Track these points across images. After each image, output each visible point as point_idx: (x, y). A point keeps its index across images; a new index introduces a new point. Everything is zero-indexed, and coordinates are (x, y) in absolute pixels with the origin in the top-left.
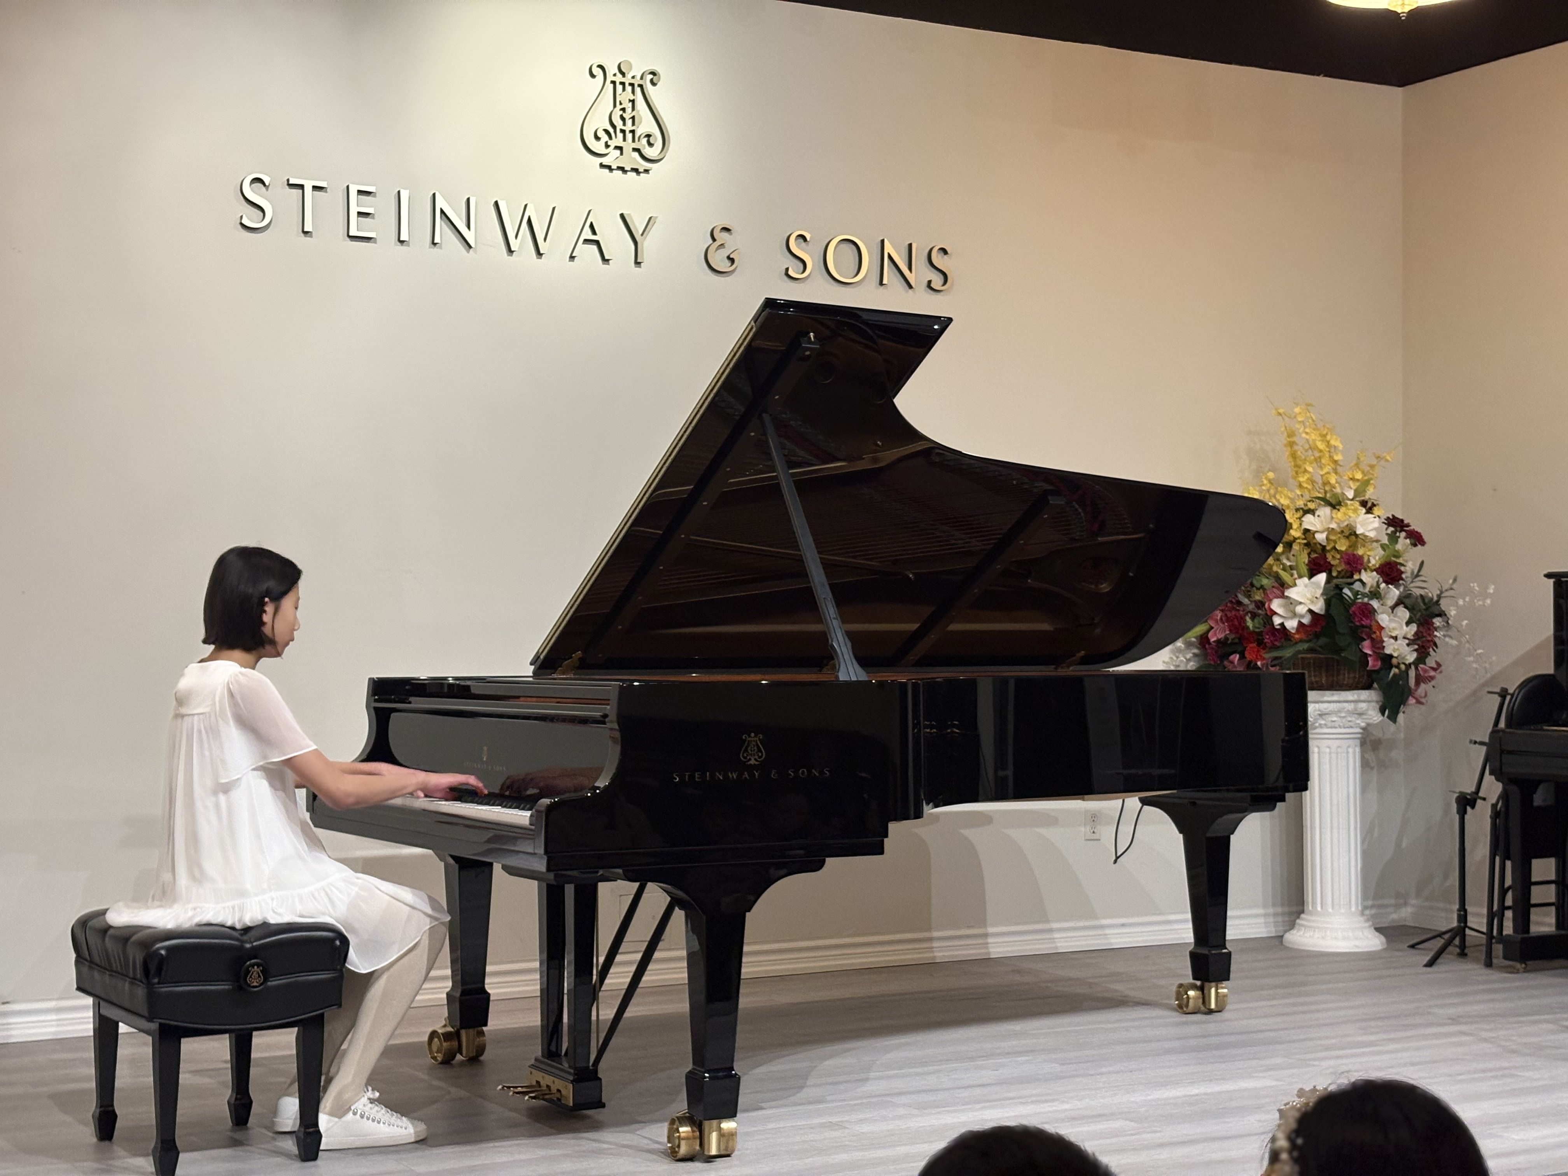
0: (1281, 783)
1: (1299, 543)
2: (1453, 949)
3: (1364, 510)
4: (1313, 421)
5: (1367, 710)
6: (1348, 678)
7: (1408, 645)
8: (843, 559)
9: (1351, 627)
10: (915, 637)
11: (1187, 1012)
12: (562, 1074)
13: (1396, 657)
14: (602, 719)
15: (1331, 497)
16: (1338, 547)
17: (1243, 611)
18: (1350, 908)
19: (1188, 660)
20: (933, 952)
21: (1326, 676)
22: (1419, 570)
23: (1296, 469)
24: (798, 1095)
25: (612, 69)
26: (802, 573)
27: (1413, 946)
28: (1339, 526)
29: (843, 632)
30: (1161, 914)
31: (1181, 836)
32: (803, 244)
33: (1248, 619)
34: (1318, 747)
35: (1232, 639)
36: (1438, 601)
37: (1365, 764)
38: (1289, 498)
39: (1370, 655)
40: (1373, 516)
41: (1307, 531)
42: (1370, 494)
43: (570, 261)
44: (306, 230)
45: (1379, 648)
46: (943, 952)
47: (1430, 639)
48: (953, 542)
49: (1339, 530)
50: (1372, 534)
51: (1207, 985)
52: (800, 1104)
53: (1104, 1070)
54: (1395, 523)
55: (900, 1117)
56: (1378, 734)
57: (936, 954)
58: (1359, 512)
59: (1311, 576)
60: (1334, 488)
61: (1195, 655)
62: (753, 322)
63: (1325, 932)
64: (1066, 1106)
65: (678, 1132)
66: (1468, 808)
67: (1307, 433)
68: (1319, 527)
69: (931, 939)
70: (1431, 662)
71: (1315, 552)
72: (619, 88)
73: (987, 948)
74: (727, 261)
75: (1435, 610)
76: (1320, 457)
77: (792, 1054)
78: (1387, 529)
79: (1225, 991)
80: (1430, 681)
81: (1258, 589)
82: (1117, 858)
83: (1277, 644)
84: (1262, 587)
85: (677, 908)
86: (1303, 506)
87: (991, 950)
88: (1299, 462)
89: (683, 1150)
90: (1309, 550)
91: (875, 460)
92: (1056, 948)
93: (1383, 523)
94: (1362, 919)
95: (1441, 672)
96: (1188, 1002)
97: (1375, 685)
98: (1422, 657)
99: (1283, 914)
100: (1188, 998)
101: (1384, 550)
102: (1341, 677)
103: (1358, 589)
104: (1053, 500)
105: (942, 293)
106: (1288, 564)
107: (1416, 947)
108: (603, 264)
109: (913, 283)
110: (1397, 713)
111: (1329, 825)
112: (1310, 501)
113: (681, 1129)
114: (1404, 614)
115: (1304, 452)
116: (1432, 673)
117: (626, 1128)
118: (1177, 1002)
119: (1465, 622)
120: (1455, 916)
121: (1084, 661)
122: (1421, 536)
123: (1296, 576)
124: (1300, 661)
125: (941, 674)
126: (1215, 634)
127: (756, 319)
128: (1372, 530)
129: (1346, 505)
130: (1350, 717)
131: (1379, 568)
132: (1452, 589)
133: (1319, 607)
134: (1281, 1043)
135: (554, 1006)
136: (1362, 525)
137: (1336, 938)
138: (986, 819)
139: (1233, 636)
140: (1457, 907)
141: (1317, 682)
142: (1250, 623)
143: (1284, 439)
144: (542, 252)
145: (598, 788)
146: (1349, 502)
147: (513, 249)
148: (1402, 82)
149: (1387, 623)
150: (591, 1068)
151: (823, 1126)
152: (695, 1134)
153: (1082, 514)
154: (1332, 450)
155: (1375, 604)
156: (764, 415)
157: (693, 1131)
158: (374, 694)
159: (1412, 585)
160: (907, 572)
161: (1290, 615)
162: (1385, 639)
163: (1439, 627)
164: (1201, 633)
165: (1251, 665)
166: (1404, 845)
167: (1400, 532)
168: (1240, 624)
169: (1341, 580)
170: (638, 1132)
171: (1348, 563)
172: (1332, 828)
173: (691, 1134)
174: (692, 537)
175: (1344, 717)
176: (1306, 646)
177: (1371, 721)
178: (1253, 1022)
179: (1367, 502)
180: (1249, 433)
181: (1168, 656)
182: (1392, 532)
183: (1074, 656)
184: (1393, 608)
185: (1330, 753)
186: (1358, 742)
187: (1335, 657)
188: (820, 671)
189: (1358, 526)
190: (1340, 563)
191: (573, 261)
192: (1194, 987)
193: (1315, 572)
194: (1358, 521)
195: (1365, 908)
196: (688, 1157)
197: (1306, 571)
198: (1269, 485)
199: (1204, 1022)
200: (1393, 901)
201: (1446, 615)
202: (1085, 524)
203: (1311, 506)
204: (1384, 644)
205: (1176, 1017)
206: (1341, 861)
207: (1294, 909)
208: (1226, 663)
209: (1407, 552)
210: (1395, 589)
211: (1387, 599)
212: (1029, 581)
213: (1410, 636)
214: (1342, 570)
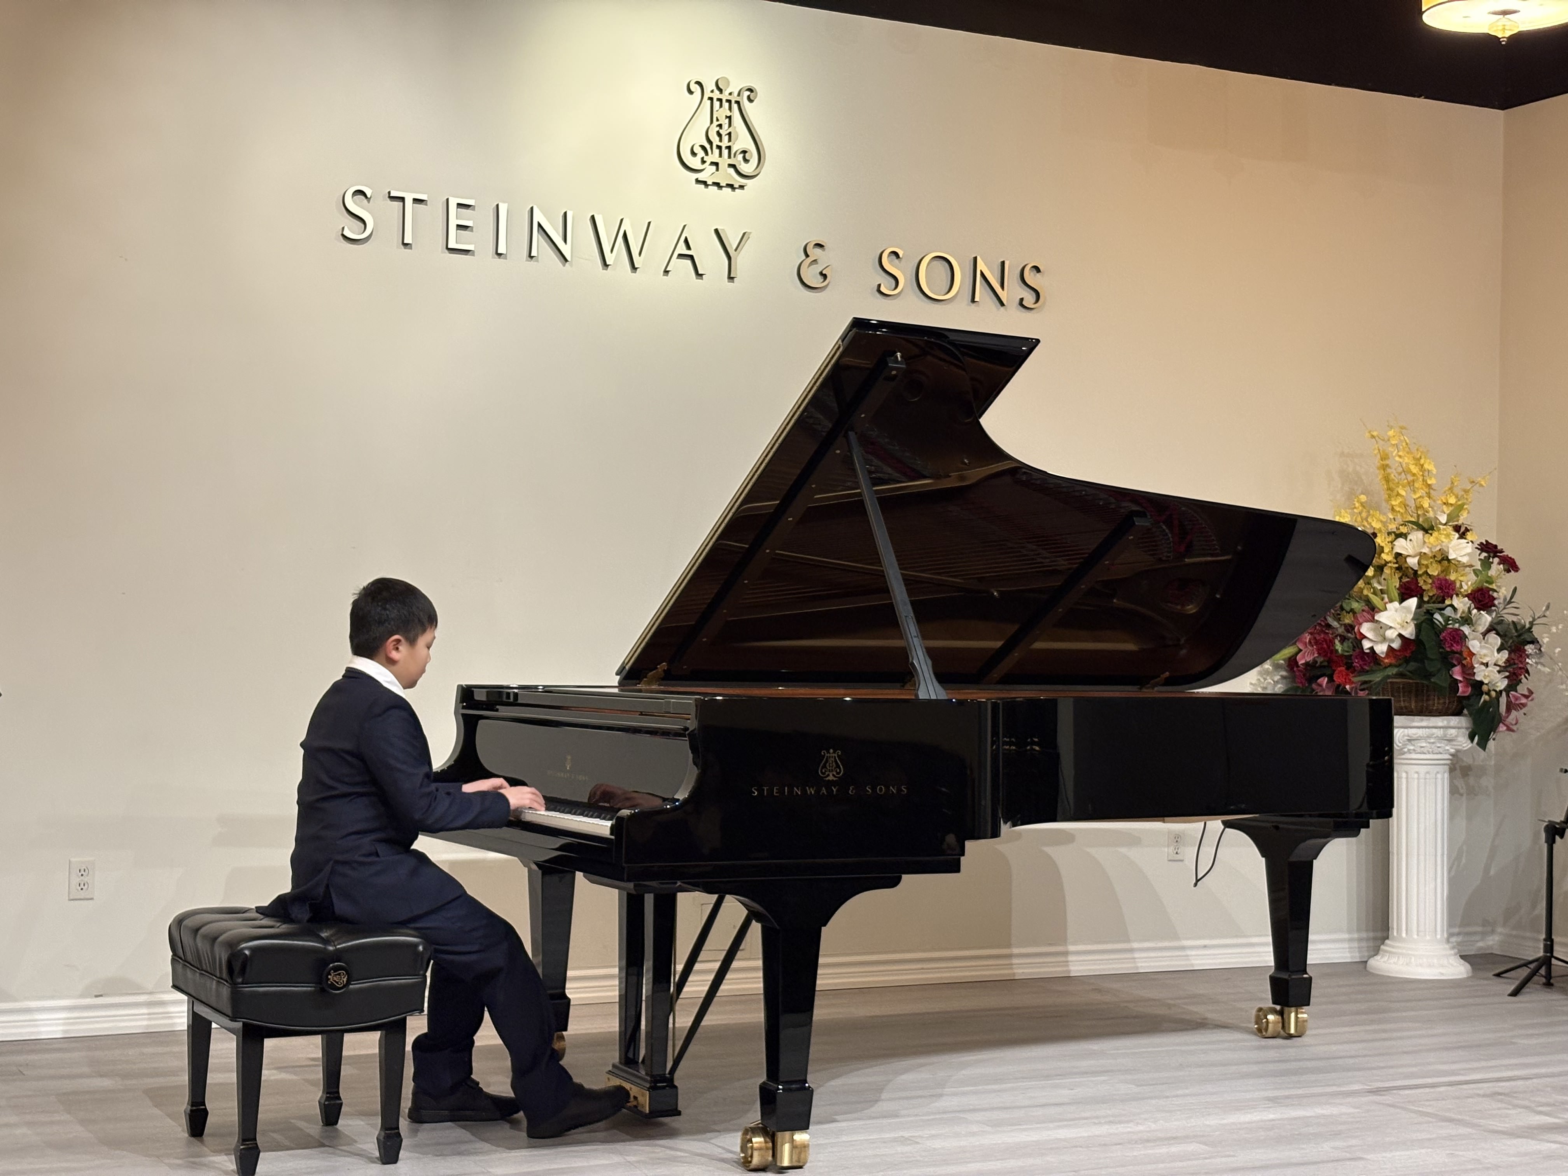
0: (1365, 809)
1: (1391, 567)
2: (1539, 979)
3: (1457, 535)
4: (1407, 444)
5: (1456, 736)
6: (1438, 703)
7: (1499, 672)
8: (929, 576)
9: (1441, 653)
10: (999, 655)
11: (1267, 1036)
12: (639, 1081)
13: (1486, 684)
14: (682, 732)
15: (1423, 522)
16: (1428, 571)
17: (1332, 634)
18: (1436, 935)
19: (1276, 683)
20: (1011, 968)
21: (1416, 702)
22: (1512, 598)
23: (1389, 492)
24: (873, 1109)
25: (709, 86)
26: (885, 590)
27: (1498, 975)
28: (1432, 552)
29: (924, 650)
30: (1245, 936)
31: (1264, 859)
32: (896, 261)
33: (1337, 642)
34: (1407, 773)
35: (1321, 663)
36: (1530, 628)
37: (1454, 791)
38: (1381, 521)
39: (1461, 681)
40: (1466, 541)
41: (1398, 555)
42: (1464, 519)
43: (664, 275)
44: (405, 242)
45: (1469, 674)
46: (1023, 969)
47: (1521, 666)
48: (1039, 560)
49: (1430, 555)
50: (1465, 560)
51: (1286, 1009)
52: (874, 1118)
53: (1180, 1092)
54: (1489, 549)
55: (973, 1134)
56: (1468, 760)
57: (1016, 971)
58: (1452, 537)
59: (1402, 600)
60: (1427, 512)
61: (1283, 677)
62: (840, 341)
63: (1411, 958)
64: (1141, 1128)
65: (751, 1142)
66: (1557, 838)
67: (1400, 457)
68: (1411, 552)
69: (1010, 956)
70: (1522, 689)
71: (1407, 576)
72: (717, 104)
73: (1068, 966)
74: (819, 277)
75: (1526, 636)
76: (1413, 481)
77: (867, 1068)
78: (1479, 555)
79: (1305, 1016)
80: (1521, 709)
81: (1349, 613)
82: (1198, 881)
83: (1366, 668)
84: (1352, 611)
85: (754, 921)
86: (1395, 530)
87: (1072, 968)
88: (1391, 485)
89: (756, 1161)
90: (1400, 574)
91: (962, 478)
92: (1137, 968)
93: (1477, 548)
94: (1447, 946)
95: (1532, 700)
96: (1267, 1025)
97: (1465, 711)
98: (1513, 685)
99: (1368, 939)
100: (1267, 1022)
101: (1477, 575)
102: (1431, 702)
103: (1449, 615)
104: (1139, 522)
105: (1033, 311)
106: (1379, 587)
107: (1503, 975)
108: (697, 279)
109: (1005, 303)
110: (1488, 740)
111: (1416, 853)
112: (1402, 525)
113: (754, 1140)
114: (1495, 640)
115: (1396, 475)
116: (1524, 701)
117: (699, 1137)
118: (1256, 1026)
119: (1560, 649)
120: (1542, 946)
121: (1168, 682)
122: (1515, 563)
123: (1386, 600)
124: (1389, 685)
125: (1022, 693)
126: (1304, 657)
127: (843, 338)
128: (1465, 555)
129: (1439, 529)
130: (1441, 743)
131: (1471, 594)
132: (1544, 616)
133: (1409, 632)
134: (1359, 1069)
135: (632, 1012)
136: (1454, 551)
137: (1421, 965)
138: (1069, 837)
139: (1322, 659)
140: (1543, 936)
141: (1406, 707)
142: (1339, 647)
143: (1377, 462)
144: (636, 266)
145: (678, 800)
146: (1441, 527)
147: (608, 263)
148: (1504, 106)
149: (1478, 649)
150: (668, 1076)
151: (895, 1140)
152: (767, 1145)
153: (1170, 535)
154: (1426, 474)
155: (1466, 629)
156: (850, 433)
157: (766, 1142)
158: (462, 702)
159: (1505, 611)
160: (992, 590)
161: (1380, 639)
162: (1476, 666)
163: (1531, 654)
164: (1288, 655)
165: (1339, 690)
166: (1492, 872)
167: (1493, 558)
168: (1329, 647)
169: (1432, 605)
170: (713, 1141)
171: (1440, 588)
172: (1418, 855)
173: (764, 1145)
174: (777, 552)
175: (1433, 743)
176: (1395, 671)
177: (1460, 748)
178: (1334, 1048)
179: (1460, 527)
180: (1342, 454)
181: (1256, 678)
182: (1485, 557)
183: (1159, 677)
184: (1484, 634)
185: (1418, 779)
186: (1447, 768)
187: (1425, 682)
188: (903, 686)
189: (1451, 551)
190: (1432, 588)
191: (667, 275)
192: (1274, 1011)
193: (1406, 597)
194: (1450, 546)
195: (1451, 935)
196: (760, 1167)
197: (1397, 595)
198: (1360, 508)
199: (1283, 1047)
200: (1479, 929)
201: (1538, 642)
202: (1172, 544)
203: (1404, 530)
204: (1475, 671)
205: (1255, 1041)
206: (1427, 889)
207: (1379, 934)
208: (1314, 686)
209: (1501, 578)
210: (1486, 615)
211: (1480, 625)
212: (1115, 601)
213: (1501, 663)
214: (1434, 595)
